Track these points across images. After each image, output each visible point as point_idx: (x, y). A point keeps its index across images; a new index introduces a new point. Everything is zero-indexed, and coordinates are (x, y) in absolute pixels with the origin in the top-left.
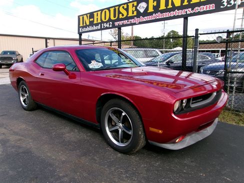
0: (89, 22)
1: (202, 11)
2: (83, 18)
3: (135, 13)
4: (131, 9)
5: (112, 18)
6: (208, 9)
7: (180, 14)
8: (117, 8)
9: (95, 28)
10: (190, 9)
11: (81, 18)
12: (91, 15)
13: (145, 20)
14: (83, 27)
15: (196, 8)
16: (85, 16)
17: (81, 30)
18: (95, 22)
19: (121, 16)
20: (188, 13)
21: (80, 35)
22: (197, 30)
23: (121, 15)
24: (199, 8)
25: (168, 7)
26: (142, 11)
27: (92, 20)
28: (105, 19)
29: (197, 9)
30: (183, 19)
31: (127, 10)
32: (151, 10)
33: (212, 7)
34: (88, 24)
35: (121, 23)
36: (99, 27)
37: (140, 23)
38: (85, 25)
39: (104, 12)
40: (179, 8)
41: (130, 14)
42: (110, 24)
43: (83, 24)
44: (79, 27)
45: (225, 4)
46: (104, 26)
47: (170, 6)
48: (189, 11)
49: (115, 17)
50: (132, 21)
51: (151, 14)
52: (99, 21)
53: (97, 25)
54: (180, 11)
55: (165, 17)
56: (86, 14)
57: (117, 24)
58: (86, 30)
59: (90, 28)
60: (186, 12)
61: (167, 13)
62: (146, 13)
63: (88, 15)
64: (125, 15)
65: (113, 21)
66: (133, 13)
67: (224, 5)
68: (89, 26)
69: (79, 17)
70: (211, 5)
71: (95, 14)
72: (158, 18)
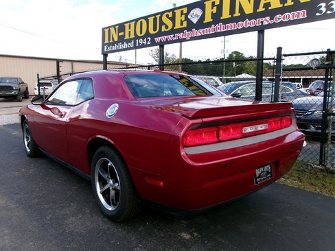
0: (117, 37)
1: (286, 20)
2: (109, 31)
3: (185, 24)
4: (178, 18)
5: (151, 31)
6: (296, 18)
7: (252, 26)
8: (158, 16)
9: (126, 45)
10: (268, 18)
11: (107, 31)
12: (121, 27)
13: (199, 34)
14: (109, 44)
15: (278, 16)
16: (112, 29)
17: (105, 48)
18: (127, 37)
19: (164, 29)
20: (265, 23)
21: (105, 55)
22: (279, 49)
23: (163, 27)
24: (282, 17)
25: (234, 15)
26: (195, 20)
27: (122, 34)
28: (141, 33)
29: (279, 18)
30: (257, 32)
31: (173, 19)
32: (208, 19)
33: (302, 14)
34: (116, 39)
35: (164, 38)
36: (132, 44)
37: (192, 39)
38: (111, 41)
39: (139, 23)
40: (251, 17)
41: (178, 26)
42: (147, 41)
43: (109, 40)
44: (103, 44)
45: (323, 9)
46: (139, 44)
47: (237, 14)
48: (265, 20)
49: (155, 29)
50: (181, 35)
51: (209, 25)
52: (132, 36)
53: (129, 41)
54: (253, 20)
55: (229, 29)
56: (114, 26)
57: (157, 39)
58: (113, 49)
59: (120, 46)
60: (262, 22)
61: (233, 24)
62: (201, 24)
63: (117, 27)
64: (170, 26)
65: (153, 36)
66: (182, 24)
67: (321, 12)
68: (117, 43)
69: (103, 29)
70: (301, 12)
71: (127, 26)
72: (219, 31)
